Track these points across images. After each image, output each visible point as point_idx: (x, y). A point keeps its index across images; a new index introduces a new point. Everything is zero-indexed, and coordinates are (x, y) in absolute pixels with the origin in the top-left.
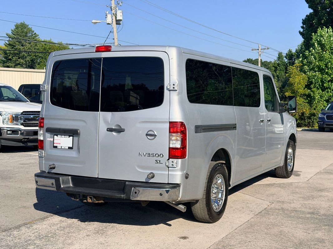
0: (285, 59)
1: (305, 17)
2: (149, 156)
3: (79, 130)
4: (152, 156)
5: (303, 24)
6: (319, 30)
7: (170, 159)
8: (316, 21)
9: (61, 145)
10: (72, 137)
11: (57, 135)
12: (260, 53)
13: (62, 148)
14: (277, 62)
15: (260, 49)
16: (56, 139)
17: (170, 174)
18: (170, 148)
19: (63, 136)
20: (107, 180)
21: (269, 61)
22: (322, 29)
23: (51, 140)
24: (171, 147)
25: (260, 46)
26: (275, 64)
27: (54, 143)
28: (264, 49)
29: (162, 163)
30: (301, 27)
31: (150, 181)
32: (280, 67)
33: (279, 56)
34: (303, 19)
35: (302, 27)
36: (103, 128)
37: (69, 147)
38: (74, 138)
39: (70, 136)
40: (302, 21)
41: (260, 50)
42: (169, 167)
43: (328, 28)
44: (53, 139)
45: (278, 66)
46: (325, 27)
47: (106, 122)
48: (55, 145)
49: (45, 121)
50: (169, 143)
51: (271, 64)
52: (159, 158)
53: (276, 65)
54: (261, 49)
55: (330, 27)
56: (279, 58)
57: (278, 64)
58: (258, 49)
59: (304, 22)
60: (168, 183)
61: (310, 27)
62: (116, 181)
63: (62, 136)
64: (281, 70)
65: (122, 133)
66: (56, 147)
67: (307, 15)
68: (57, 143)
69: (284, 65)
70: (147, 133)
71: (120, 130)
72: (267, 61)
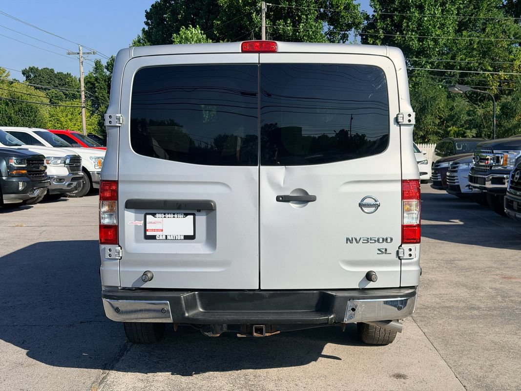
0: (105, 70)
1: (151, 7)
2: (366, 241)
3: (212, 201)
4: (372, 241)
5: (146, 18)
6: (183, 29)
7: (403, 245)
8: (169, 15)
9: (165, 233)
10: (192, 216)
11: (154, 215)
12: (82, 59)
13: (168, 237)
14: (94, 75)
15: (81, 52)
16: (151, 223)
17: (403, 271)
18: (403, 226)
19: (169, 216)
20: (282, 292)
21: (65, 73)
22: (188, 29)
23: (139, 225)
24: (405, 224)
25: (81, 48)
26: (91, 78)
27: (145, 230)
28: (88, 53)
29: (391, 254)
30: (145, 22)
31: (368, 285)
32: (99, 83)
33: (96, 65)
34: (146, 11)
35: (147, 23)
36: (269, 195)
37: (184, 236)
38: (197, 217)
39: (186, 215)
40: (146, 13)
41: (81, 54)
42: (401, 260)
43: (195, 27)
44: (142, 222)
45: (95, 82)
46: (191, 26)
47: (274, 184)
48: (148, 233)
49: (121, 188)
50: (403, 217)
51: (69, 78)
52: (384, 245)
53: (93, 80)
54: (84, 53)
55: (198, 26)
56: (96, 68)
57: (96, 79)
58: (78, 53)
59: (148, 15)
60: (400, 288)
61: (158, 24)
62: (301, 292)
63: (167, 216)
64: (101, 88)
65: (310, 203)
66: (153, 237)
67: (153, 5)
68: (154, 230)
69: (105, 81)
70: (361, 201)
71: (304, 198)
72: (62, 73)
